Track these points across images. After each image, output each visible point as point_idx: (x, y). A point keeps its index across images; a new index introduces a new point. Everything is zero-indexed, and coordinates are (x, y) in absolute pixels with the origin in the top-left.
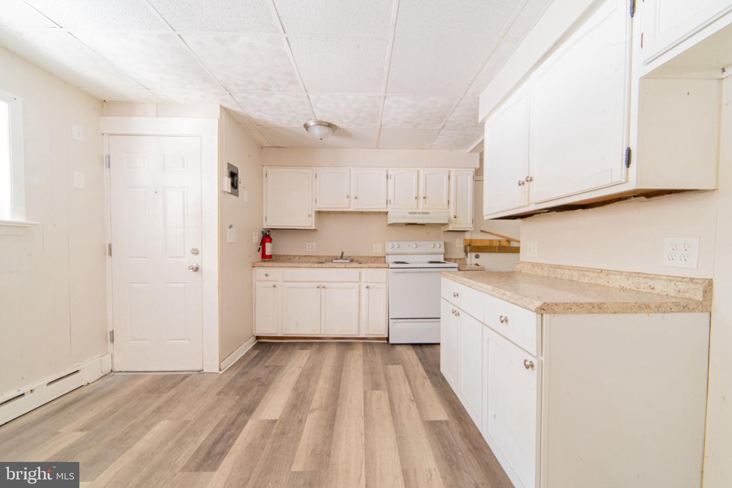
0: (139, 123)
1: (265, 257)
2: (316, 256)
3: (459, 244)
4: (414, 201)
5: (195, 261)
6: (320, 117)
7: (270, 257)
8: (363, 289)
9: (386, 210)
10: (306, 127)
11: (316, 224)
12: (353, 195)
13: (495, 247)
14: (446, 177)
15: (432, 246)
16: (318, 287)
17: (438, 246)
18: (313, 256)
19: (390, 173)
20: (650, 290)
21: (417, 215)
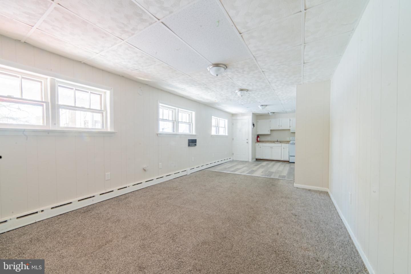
0: (238, 118)
1: (258, 141)
5: (247, 141)
6: (271, 112)
7: (259, 141)
8: (283, 149)
9: (289, 129)
10: (268, 113)
11: (270, 133)
12: (280, 125)
16: (271, 148)
19: (291, 119)
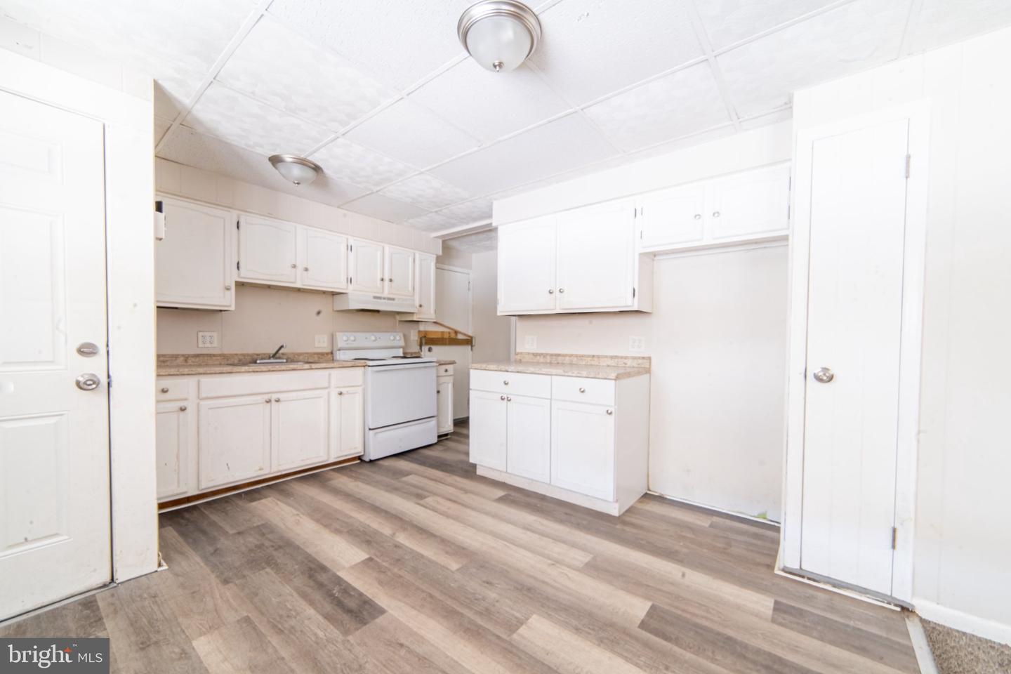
2: (220, 355)
3: (414, 337)
4: (379, 282)
8: (334, 396)
9: (345, 291)
12: (301, 265)
13: (446, 339)
14: (411, 260)
15: (392, 338)
16: (268, 401)
17: (398, 338)
18: (214, 355)
20: (624, 365)
21: (383, 301)
